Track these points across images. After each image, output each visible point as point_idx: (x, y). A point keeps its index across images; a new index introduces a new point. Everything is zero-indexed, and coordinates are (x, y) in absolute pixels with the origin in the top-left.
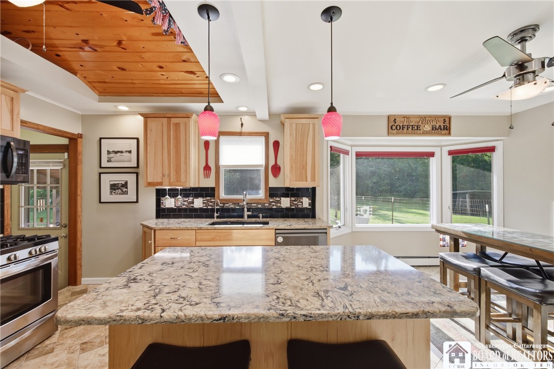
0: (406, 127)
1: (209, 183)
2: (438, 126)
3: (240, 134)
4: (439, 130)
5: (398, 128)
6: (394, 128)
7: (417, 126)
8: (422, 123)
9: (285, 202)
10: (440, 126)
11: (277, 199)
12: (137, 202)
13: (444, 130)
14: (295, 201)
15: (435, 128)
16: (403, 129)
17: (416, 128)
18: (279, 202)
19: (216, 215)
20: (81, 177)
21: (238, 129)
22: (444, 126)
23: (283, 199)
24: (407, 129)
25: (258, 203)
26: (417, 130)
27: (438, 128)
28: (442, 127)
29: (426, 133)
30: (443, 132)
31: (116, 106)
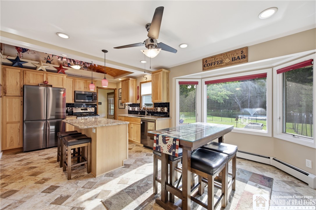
0: (213, 64)
1: (138, 102)
2: (236, 57)
3: (146, 82)
4: (238, 59)
5: (208, 66)
6: (206, 65)
7: (221, 61)
8: (224, 58)
9: (159, 109)
10: (238, 57)
11: (157, 108)
12: (125, 108)
13: (242, 58)
14: (162, 109)
15: (234, 59)
16: (211, 65)
17: (220, 62)
18: (157, 109)
19: (139, 113)
20: (116, 101)
21: (145, 81)
22: (242, 56)
23: (158, 108)
24: (214, 65)
25: (151, 110)
26: (221, 63)
27: (237, 59)
28: (240, 57)
29: (227, 65)
30: (241, 60)
31: (118, 79)
